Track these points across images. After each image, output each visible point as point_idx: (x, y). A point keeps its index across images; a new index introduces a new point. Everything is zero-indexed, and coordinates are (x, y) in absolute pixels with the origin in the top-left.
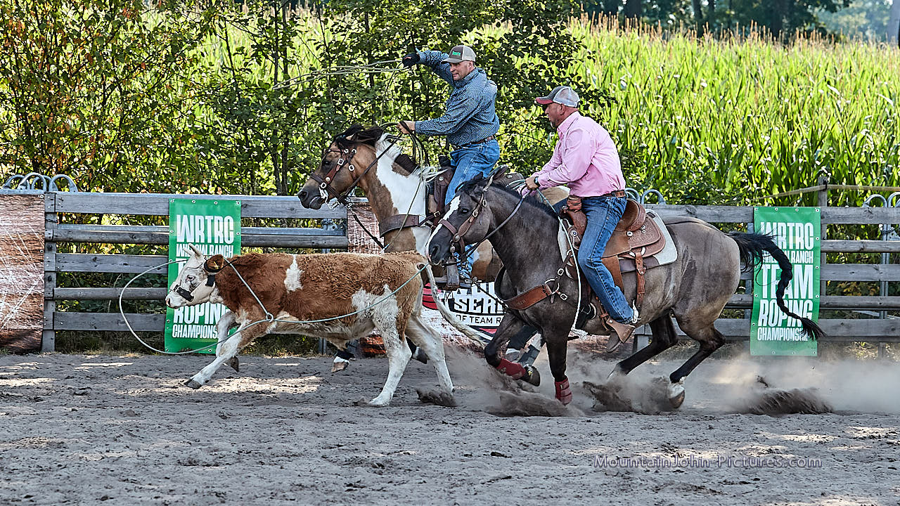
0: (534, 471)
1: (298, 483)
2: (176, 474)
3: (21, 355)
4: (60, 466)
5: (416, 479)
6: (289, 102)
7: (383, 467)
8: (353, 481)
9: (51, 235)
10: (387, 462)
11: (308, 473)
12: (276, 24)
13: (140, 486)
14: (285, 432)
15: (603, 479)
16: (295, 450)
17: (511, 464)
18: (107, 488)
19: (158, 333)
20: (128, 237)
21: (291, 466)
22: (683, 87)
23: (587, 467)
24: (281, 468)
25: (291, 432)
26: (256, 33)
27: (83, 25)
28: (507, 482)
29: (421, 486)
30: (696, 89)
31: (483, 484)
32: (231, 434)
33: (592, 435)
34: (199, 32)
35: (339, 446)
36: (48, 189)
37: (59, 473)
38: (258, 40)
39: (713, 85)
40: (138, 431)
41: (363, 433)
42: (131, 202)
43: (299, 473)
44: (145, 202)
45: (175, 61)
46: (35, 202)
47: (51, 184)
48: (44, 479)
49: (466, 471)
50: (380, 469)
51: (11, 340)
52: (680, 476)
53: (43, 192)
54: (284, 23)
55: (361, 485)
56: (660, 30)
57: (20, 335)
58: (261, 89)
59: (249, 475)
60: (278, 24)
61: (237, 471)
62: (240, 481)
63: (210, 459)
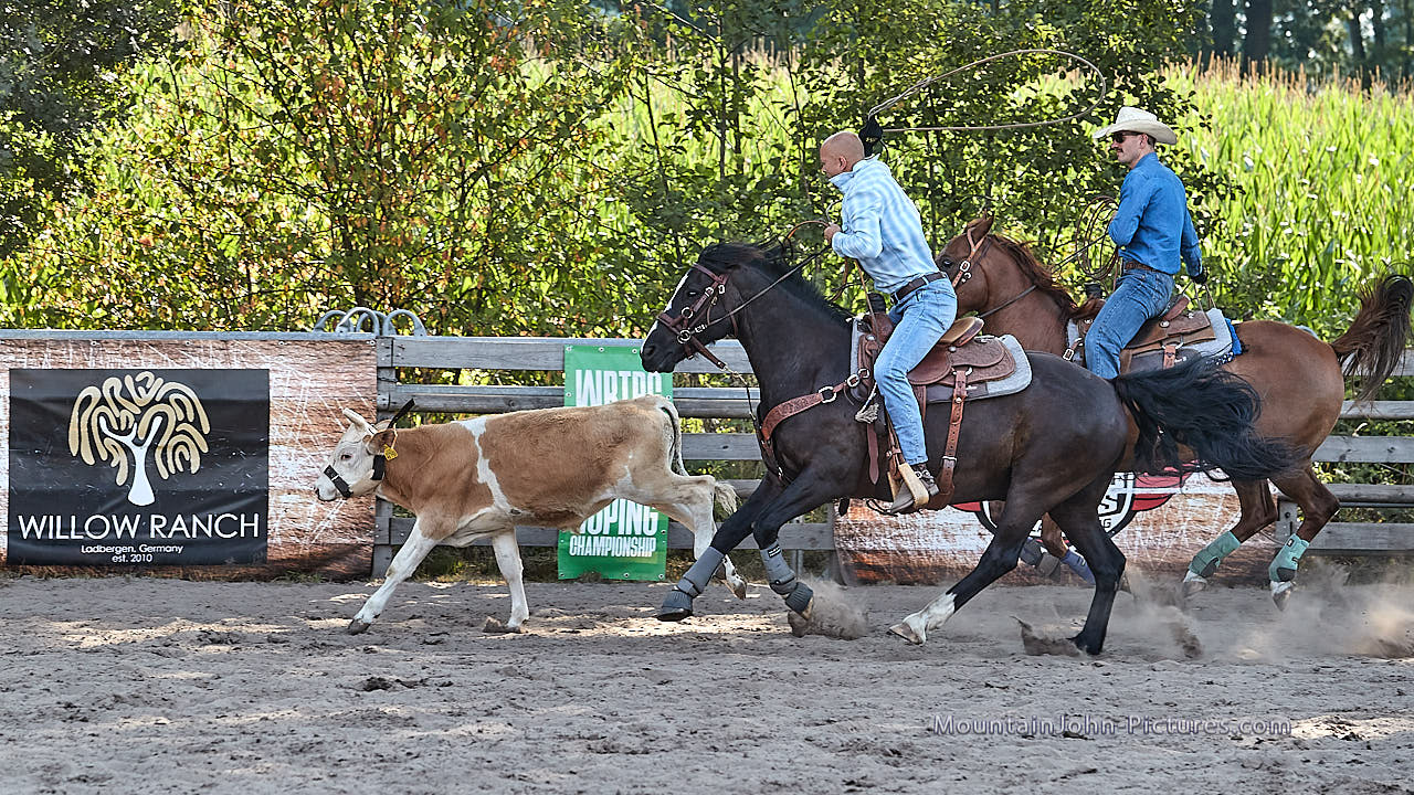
0: (1129, 761)
1: (773, 781)
2: (586, 767)
3: (343, 583)
4: (409, 754)
5: (951, 774)
6: (742, 196)
7: (899, 754)
8: (855, 776)
9: (386, 402)
10: (906, 746)
11: (786, 765)
12: (723, 79)
13: (533, 786)
14: (747, 701)
15: (1239, 774)
16: (764, 729)
17: (1095, 751)
18: (483, 788)
19: (547, 548)
20: (502, 403)
21: (759, 754)
22: (1342, 165)
23: (1213, 755)
24: (745, 756)
25: (755, 700)
26: (693, 92)
27: (432, 84)
28: (1090, 778)
29: (959, 784)
30: (1361, 168)
31: (1054, 781)
32: (665, 704)
33: (1217, 705)
34: (607, 92)
35: (829, 722)
36: (381, 333)
37: (409, 765)
38: (695, 102)
39: (1388, 163)
40: (523, 699)
41: (865, 701)
42: (507, 351)
43: (772, 764)
44: (527, 350)
45: (571, 136)
46: (362, 352)
47: (386, 325)
48: (387, 774)
49: (1026, 760)
50: (896, 757)
51: (328, 560)
52: (1359, 770)
53: (373, 336)
54: (735, 78)
55: (868, 783)
56: (1302, 77)
57: (339, 553)
58: (699, 176)
59: (696, 767)
60: (726, 79)
61: (678, 761)
62: (684, 776)
63: (636, 742)
